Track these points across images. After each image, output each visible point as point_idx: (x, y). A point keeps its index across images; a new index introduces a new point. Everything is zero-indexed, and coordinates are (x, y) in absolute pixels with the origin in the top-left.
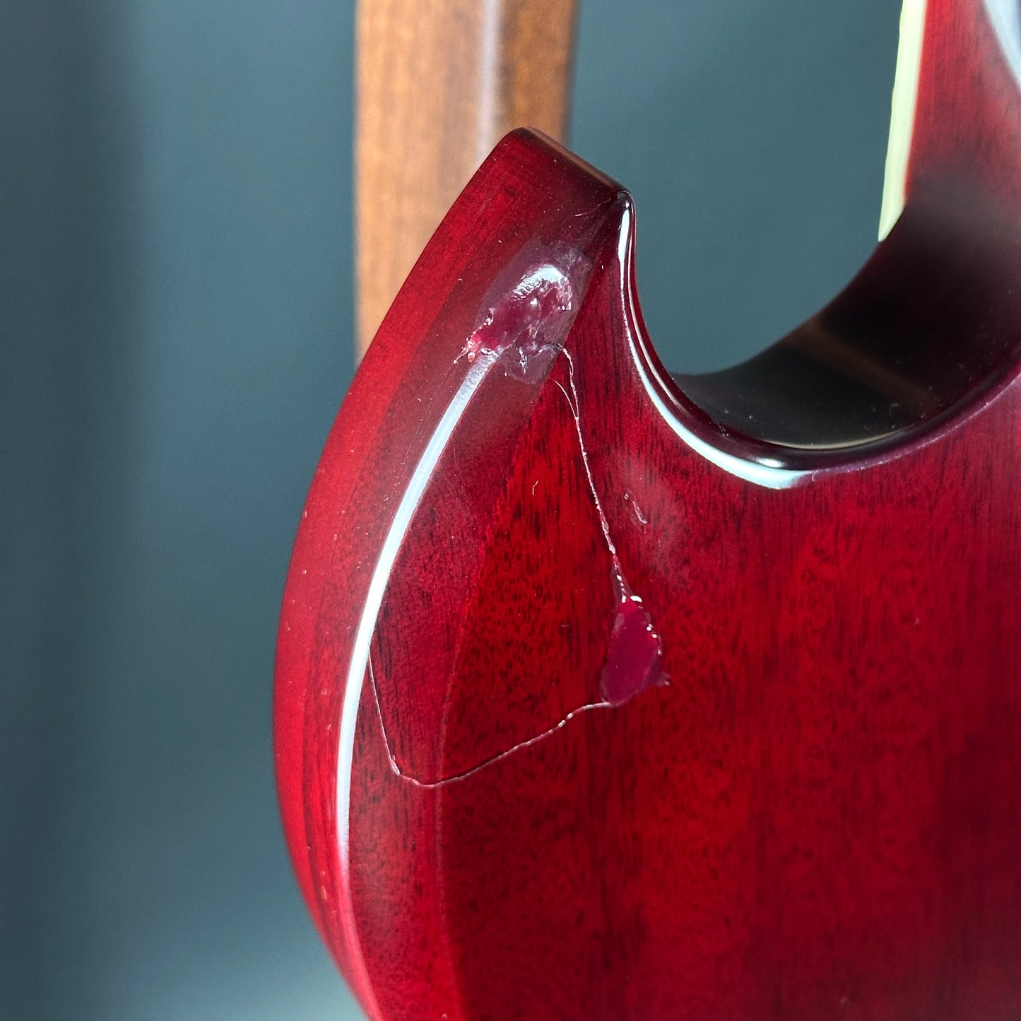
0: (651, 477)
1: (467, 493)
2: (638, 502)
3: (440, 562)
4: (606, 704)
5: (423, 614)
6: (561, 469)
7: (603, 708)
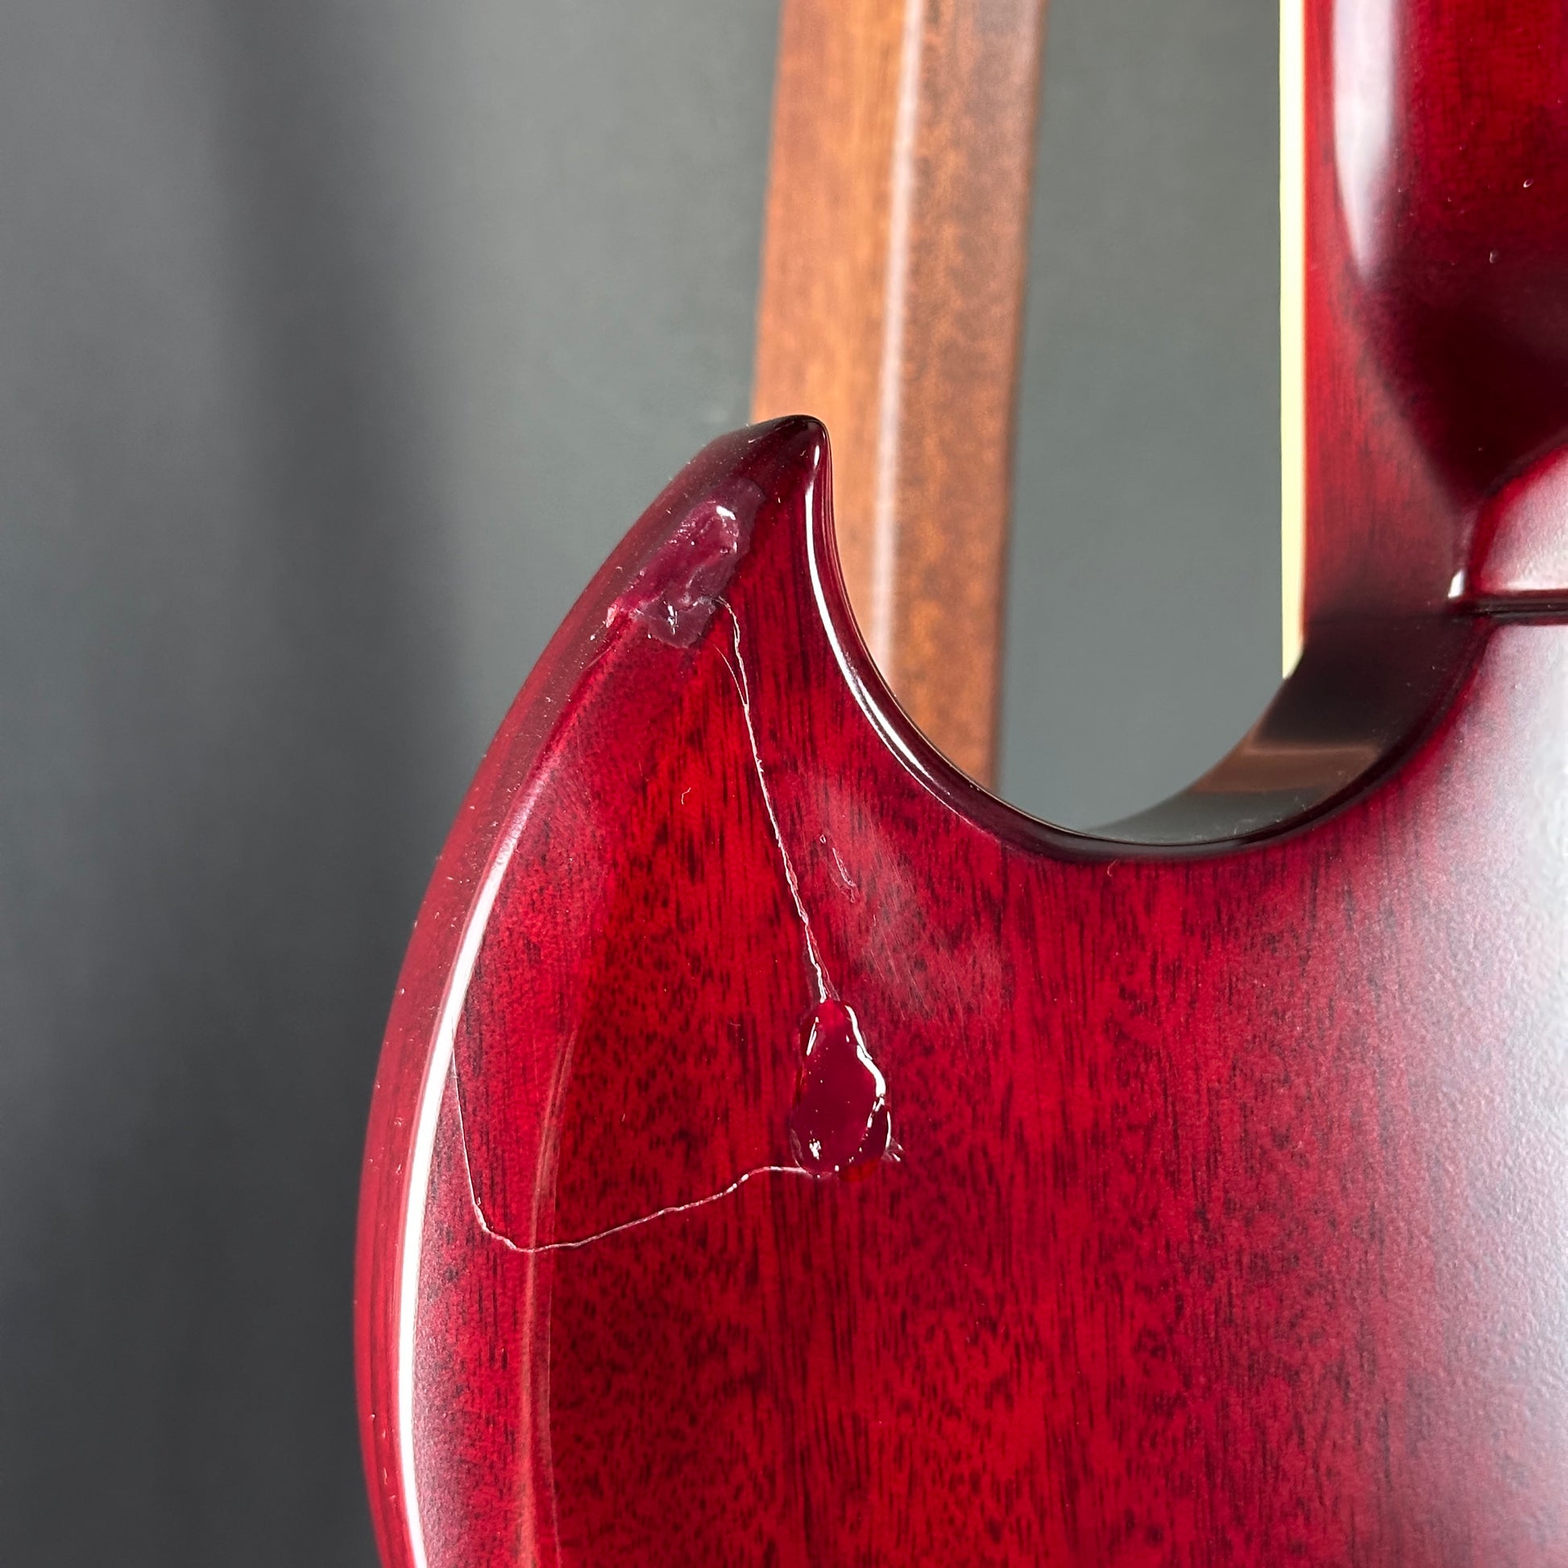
0: (861, 818)
1: (594, 799)
2: (840, 851)
3: (554, 896)
4: (800, 1170)
5: (528, 976)
6: (725, 779)
7: (798, 1176)
